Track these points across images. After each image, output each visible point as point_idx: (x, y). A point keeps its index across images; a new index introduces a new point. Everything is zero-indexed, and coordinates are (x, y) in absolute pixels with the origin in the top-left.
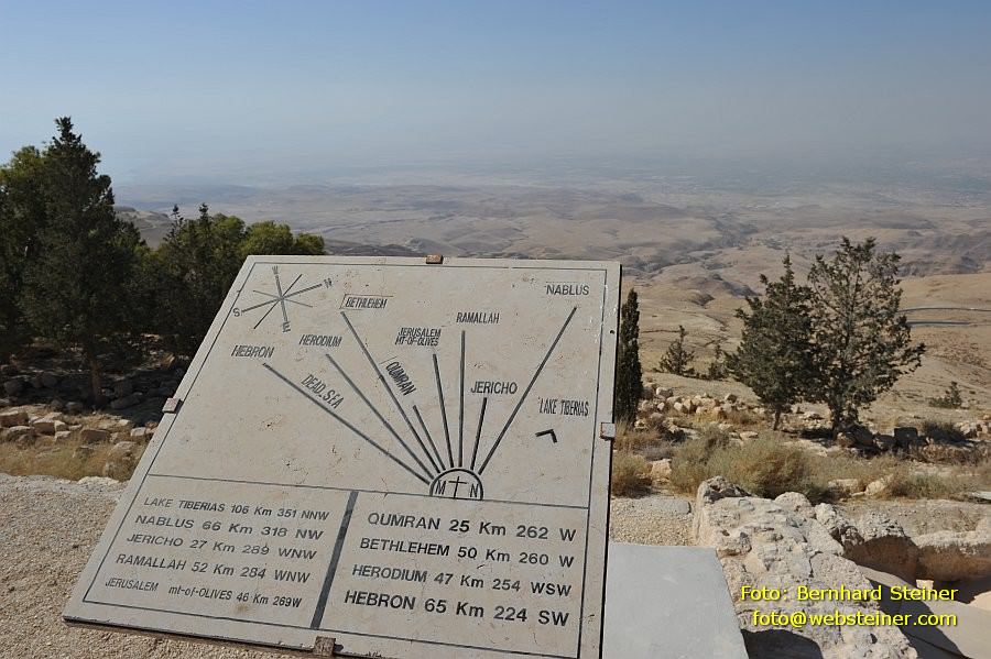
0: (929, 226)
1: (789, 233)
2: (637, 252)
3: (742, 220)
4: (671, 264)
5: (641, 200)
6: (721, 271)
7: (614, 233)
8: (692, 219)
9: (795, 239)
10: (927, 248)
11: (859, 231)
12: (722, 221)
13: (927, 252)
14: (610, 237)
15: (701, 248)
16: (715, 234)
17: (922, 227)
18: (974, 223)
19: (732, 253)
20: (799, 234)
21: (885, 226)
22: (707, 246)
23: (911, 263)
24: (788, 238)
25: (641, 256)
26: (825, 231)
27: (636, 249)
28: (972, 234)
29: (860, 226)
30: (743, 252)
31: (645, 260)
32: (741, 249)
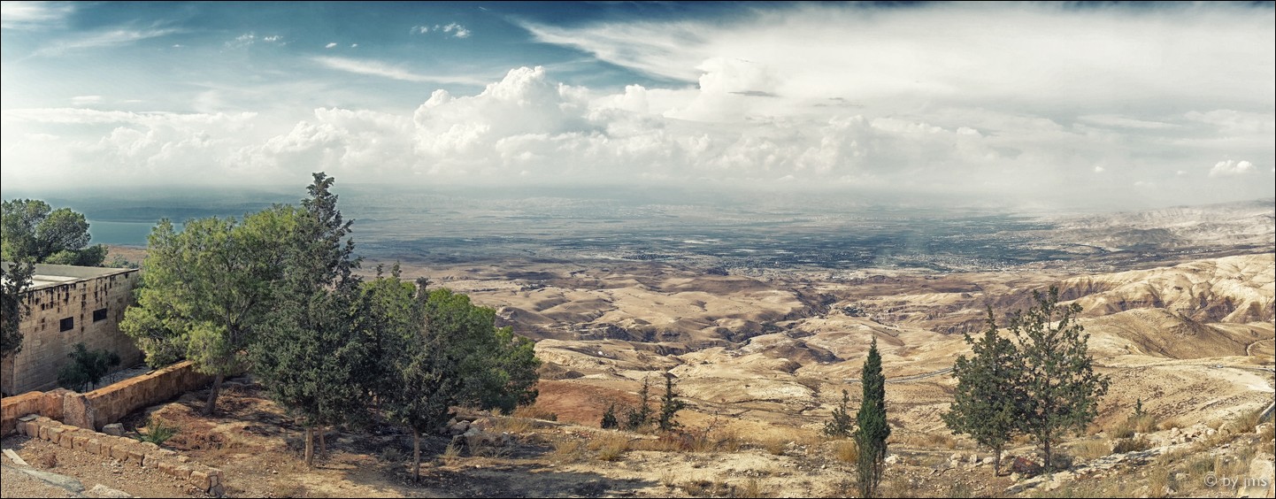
0: (978, 288)
1: (864, 301)
2: (726, 323)
3: (820, 290)
4: (757, 335)
5: (726, 274)
6: (806, 339)
7: (702, 304)
8: (775, 291)
9: (870, 306)
10: (977, 307)
11: (924, 296)
12: (802, 291)
13: (979, 311)
14: (698, 309)
15: (785, 318)
16: (798, 304)
17: (972, 290)
18: (1011, 284)
19: (816, 321)
20: (871, 302)
21: (942, 291)
22: (792, 315)
23: (967, 322)
24: (862, 305)
25: (729, 327)
26: (894, 298)
27: (724, 320)
28: (1010, 293)
29: (922, 292)
30: (824, 321)
31: (734, 330)
32: (822, 317)
